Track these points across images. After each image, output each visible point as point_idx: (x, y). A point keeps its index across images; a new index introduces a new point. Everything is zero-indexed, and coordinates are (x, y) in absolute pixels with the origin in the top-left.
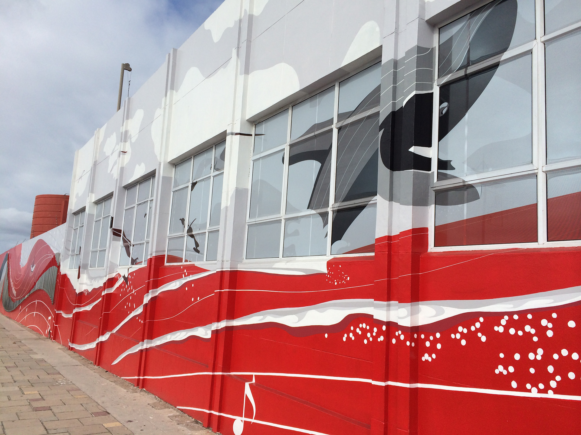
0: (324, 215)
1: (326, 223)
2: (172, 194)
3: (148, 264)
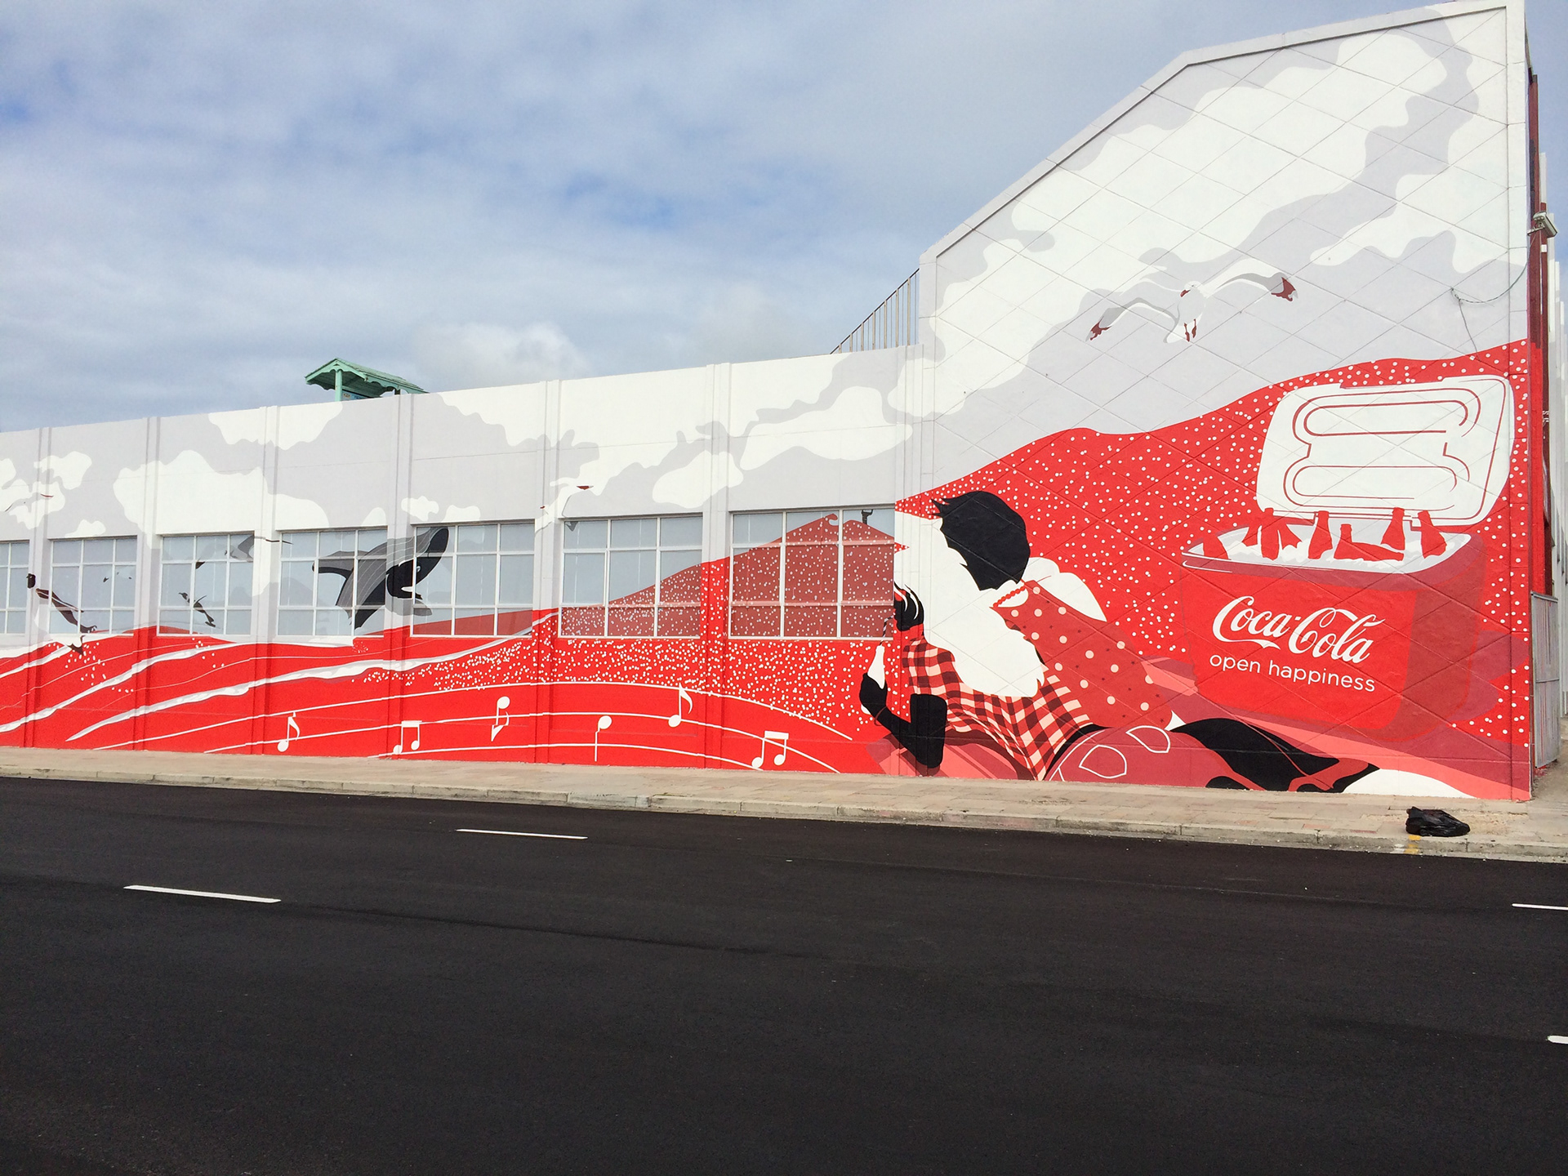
0: (349, 612)
1: (350, 616)
2: (161, 566)
3: (132, 635)
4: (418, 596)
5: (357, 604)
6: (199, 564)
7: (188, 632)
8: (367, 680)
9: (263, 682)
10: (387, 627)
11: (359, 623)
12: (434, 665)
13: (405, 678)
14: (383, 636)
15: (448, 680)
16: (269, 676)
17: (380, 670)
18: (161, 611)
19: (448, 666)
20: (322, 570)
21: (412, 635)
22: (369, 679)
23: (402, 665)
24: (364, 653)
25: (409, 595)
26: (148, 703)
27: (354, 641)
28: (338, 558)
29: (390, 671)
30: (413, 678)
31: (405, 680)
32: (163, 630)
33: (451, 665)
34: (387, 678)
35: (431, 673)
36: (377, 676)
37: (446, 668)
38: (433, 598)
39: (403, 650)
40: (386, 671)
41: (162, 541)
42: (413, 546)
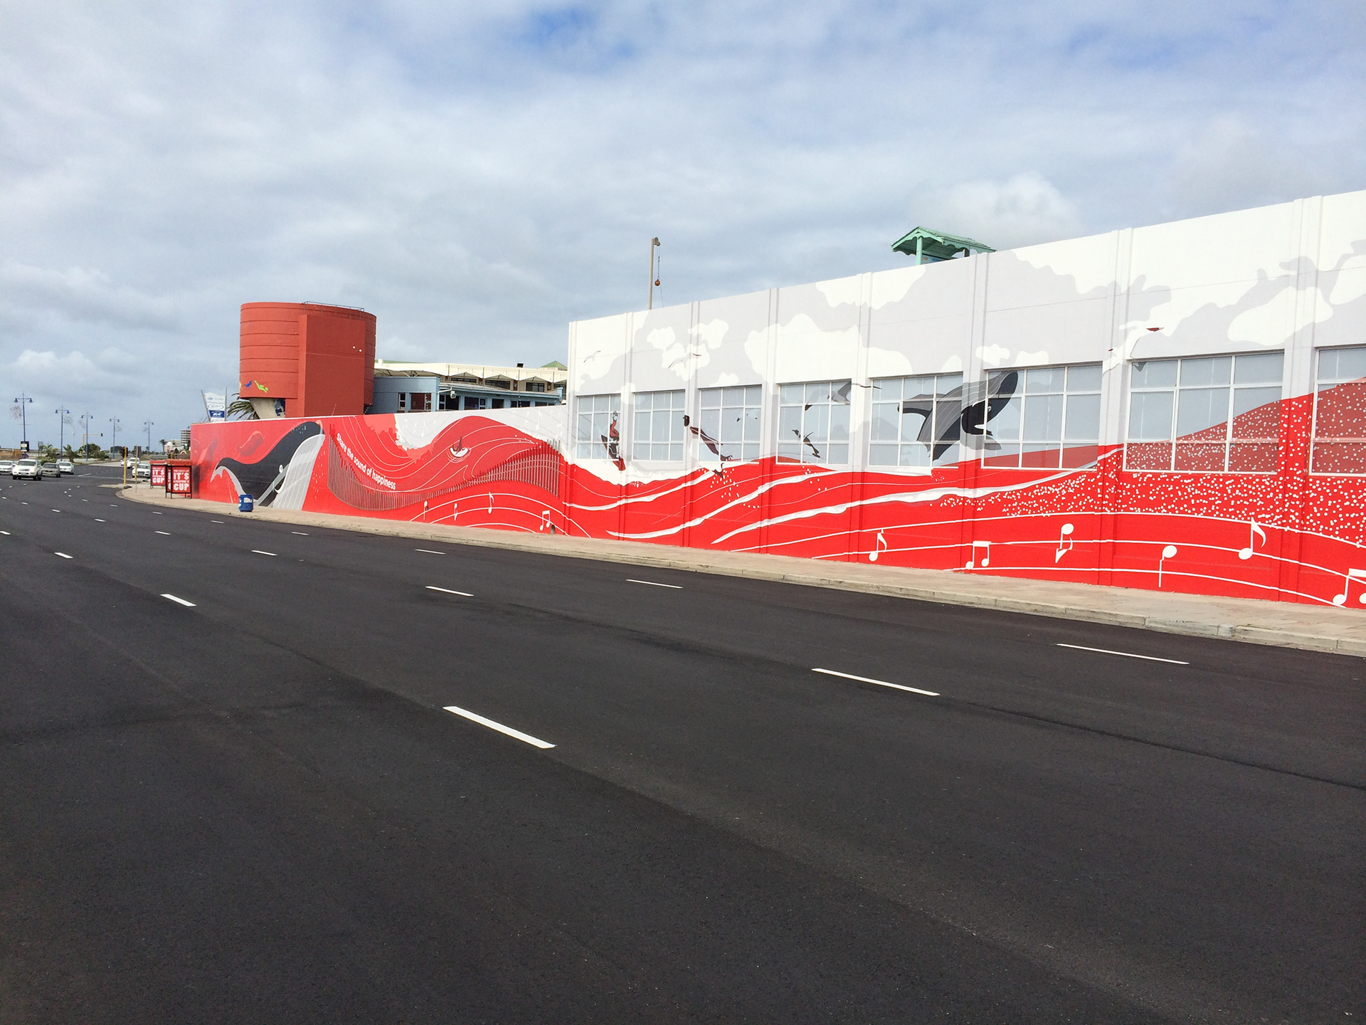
0: (928, 446)
1: (929, 450)
2: (779, 408)
3: (758, 463)
4: (989, 433)
5: (935, 439)
6: (807, 407)
7: (799, 462)
8: (944, 505)
9: (857, 503)
10: (961, 459)
11: (936, 456)
12: (1003, 493)
13: (976, 504)
14: (957, 468)
15: (1016, 507)
16: (862, 499)
17: (955, 496)
18: (779, 444)
19: (1015, 495)
20: (906, 411)
21: (983, 467)
22: (945, 504)
23: (975, 493)
24: (940, 482)
25: (981, 432)
26: (770, 517)
27: (932, 471)
28: (919, 400)
29: (964, 497)
30: (984, 505)
31: (976, 506)
32: (781, 459)
33: (1018, 494)
34: (961, 503)
35: (1000, 500)
36: (952, 501)
37: (1013, 496)
38: (1001, 436)
39: (976, 480)
40: (960, 498)
41: (780, 388)
42: (985, 389)
